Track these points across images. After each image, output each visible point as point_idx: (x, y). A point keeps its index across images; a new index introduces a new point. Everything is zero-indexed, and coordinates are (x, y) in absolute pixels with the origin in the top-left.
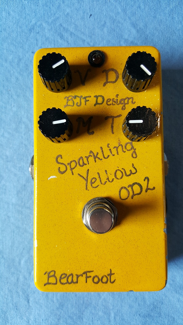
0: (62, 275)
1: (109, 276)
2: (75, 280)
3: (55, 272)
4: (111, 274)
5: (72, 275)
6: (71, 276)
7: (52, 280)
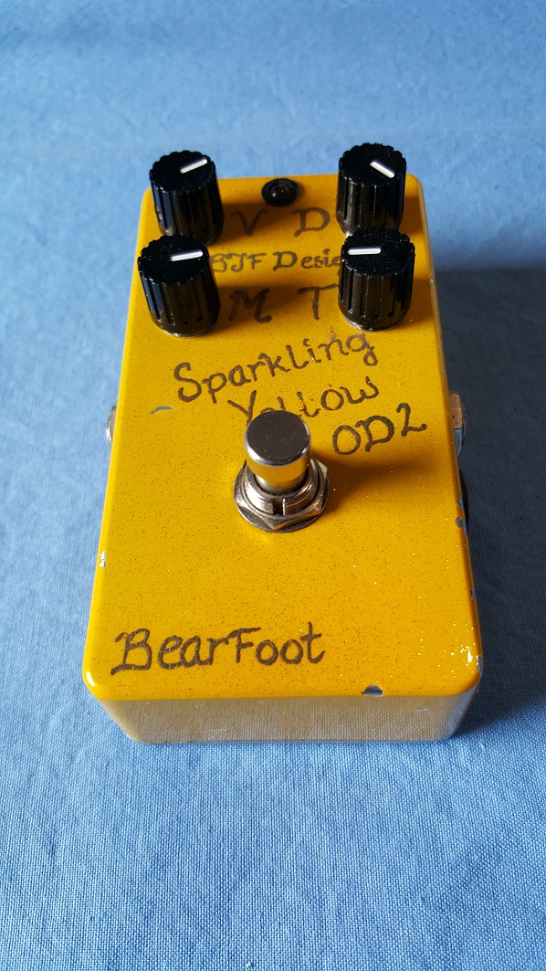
0: (167, 641)
1: (306, 643)
2: (204, 654)
3: (148, 633)
4: (310, 637)
5: (197, 639)
6: (195, 644)
7: (138, 656)
